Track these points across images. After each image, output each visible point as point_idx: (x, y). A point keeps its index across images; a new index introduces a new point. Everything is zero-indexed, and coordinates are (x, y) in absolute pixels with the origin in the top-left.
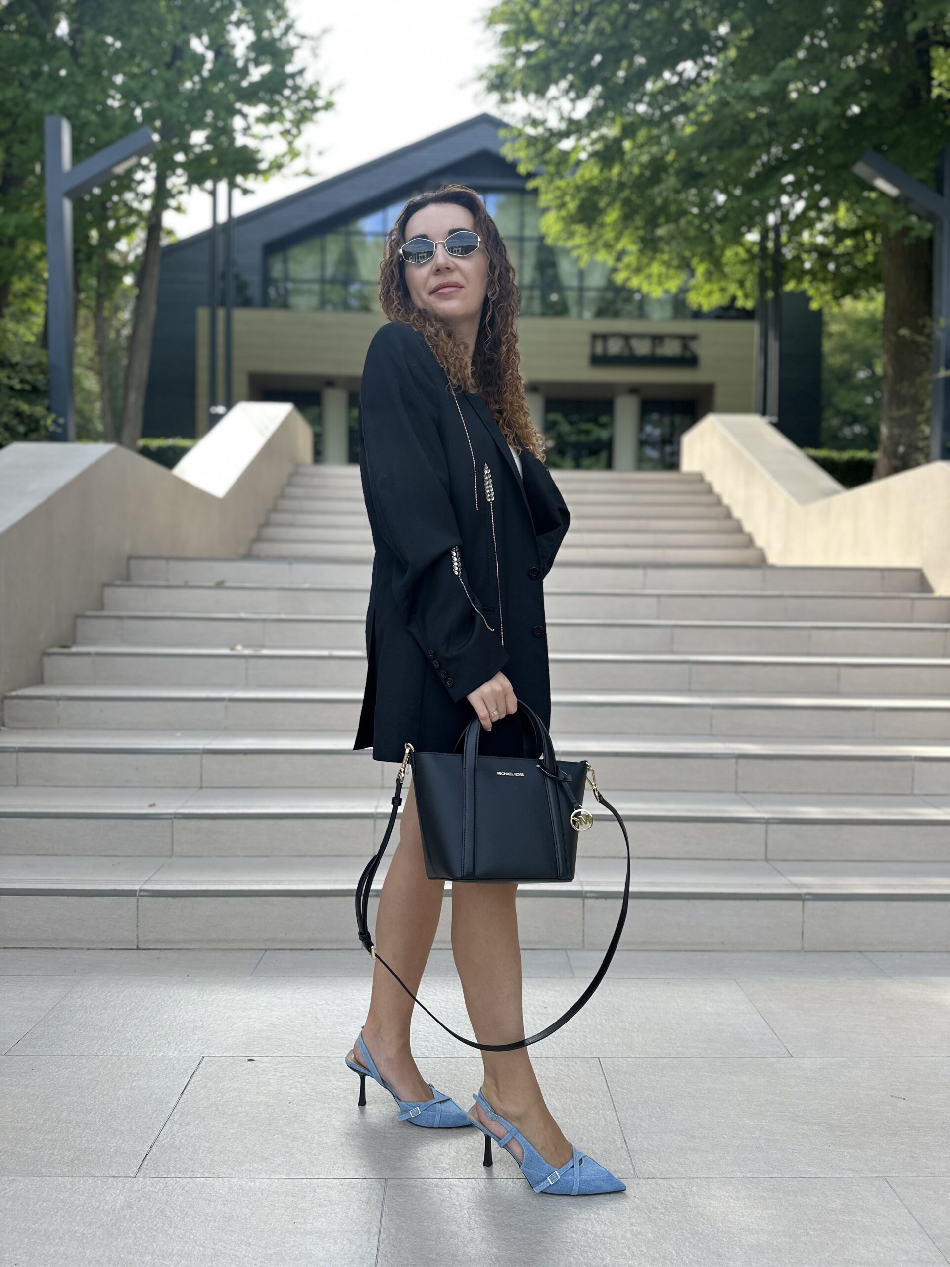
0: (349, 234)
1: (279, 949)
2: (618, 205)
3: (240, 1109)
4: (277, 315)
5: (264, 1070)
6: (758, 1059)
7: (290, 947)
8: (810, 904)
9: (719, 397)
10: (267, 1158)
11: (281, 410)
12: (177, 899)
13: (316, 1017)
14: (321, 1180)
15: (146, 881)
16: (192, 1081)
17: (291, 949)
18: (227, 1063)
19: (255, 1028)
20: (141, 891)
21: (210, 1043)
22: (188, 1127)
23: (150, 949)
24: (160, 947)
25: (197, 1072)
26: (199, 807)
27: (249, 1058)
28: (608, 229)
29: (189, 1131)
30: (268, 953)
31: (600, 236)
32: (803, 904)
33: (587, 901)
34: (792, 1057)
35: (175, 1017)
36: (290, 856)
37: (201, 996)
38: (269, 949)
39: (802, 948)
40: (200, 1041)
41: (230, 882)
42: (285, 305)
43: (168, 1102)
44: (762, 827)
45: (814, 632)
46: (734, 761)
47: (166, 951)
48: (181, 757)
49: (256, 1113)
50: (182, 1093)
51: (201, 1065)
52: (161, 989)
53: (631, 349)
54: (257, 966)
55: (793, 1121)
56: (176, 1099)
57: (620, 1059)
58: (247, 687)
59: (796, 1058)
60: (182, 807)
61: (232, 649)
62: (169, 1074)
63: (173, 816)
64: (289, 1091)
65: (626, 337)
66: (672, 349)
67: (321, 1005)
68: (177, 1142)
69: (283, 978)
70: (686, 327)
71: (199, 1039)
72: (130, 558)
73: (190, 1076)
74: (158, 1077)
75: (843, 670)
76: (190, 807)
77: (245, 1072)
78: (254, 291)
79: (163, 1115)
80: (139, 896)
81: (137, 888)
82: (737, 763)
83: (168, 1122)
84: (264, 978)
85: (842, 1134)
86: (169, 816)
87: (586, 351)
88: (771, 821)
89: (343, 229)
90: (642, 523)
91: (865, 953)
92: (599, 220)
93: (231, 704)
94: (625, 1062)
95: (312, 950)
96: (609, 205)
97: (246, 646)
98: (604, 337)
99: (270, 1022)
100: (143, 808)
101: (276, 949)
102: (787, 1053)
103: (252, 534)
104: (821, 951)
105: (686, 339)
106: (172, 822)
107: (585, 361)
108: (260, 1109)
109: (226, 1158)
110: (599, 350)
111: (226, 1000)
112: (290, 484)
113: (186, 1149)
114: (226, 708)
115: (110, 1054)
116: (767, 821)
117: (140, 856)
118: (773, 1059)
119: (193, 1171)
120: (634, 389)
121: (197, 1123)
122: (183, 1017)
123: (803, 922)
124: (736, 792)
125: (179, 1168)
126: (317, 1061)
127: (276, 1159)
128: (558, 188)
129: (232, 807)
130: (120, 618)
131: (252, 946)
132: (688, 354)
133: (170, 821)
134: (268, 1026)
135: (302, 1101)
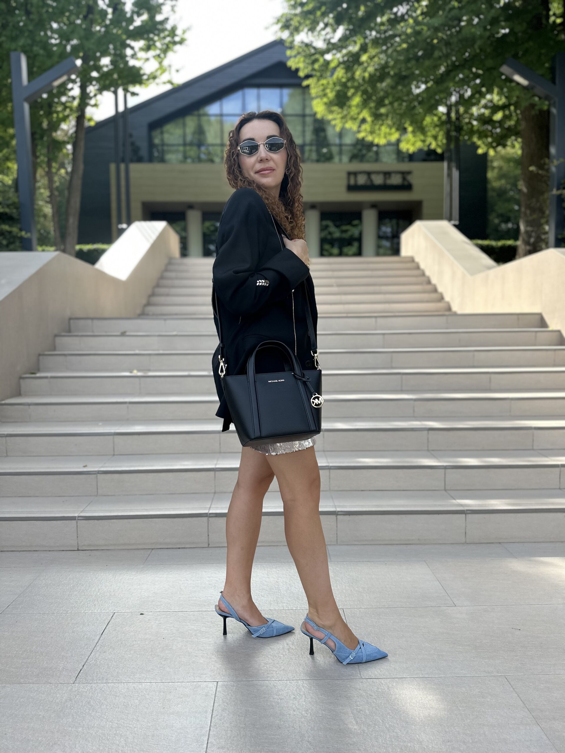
0: (199, 116)
1: (160, 549)
2: (359, 93)
3: (134, 643)
4: (157, 166)
5: (149, 620)
6: (436, 608)
7: (166, 547)
8: (469, 516)
9: (425, 209)
10: (149, 671)
11: (160, 225)
12: (100, 521)
13: (180, 588)
14: (180, 683)
15: (82, 511)
16: (108, 627)
17: (167, 548)
18: (128, 616)
19: (144, 595)
20: (78, 517)
21: (119, 605)
22: (105, 654)
23: (85, 550)
24: (91, 549)
25: (111, 622)
26: (112, 467)
27: (140, 613)
28: (354, 108)
29: (105, 656)
30: (153, 551)
31: (349, 113)
32: (466, 516)
33: (338, 517)
34: (456, 606)
35: (99, 590)
36: (166, 494)
37: (114, 577)
38: (154, 549)
39: (466, 542)
40: (113, 604)
41: (131, 511)
42: (162, 160)
43: (94, 640)
44: (442, 471)
45: (476, 353)
46: (426, 432)
47: (95, 551)
48: (101, 437)
49: (144, 645)
50: (102, 634)
51: (113, 618)
52: (91, 573)
53: (371, 181)
54: (147, 559)
55: (454, 643)
56: (98, 637)
57: (355, 609)
58: (140, 395)
59: (458, 607)
60: (102, 467)
61: (131, 372)
62: (95, 623)
63: (97, 472)
64: (163, 632)
65: (369, 174)
66: (396, 180)
67: (184, 581)
68: (98, 662)
69: (162, 566)
70: (405, 166)
71: (112, 602)
72: (70, 319)
73: (106, 624)
74: (88, 625)
75: (493, 376)
76: (107, 467)
77: (138, 621)
78: (144, 152)
79: (91, 647)
80: (78, 520)
81: (76, 515)
82: (428, 433)
83: (94, 651)
84: (151, 566)
85: (482, 651)
86: (95, 473)
87: (344, 183)
88: (447, 467)
89: (196, 113)
90: (377, 288)
91: (502, 544)
92: (348, 103)
93: (130, 405)
94: (358, 611)
95: (179, 548)
96: (354, 94)
97: (139, 371)
98: (355, 174)
99: (154, 591)
100: (79, 468)
101: (158, 549)
102: (453, 604)
103: (144, 301)
104: (477, 543)
105: (404, 174)
106: (97, 476)
107: (344, 189)
108: (146, 643)
109: (126, 671)
110: (352, 182)
111: (128, 579)
112: (166, 270)
113: (103, 666)
114: (128, 407)
115: (61, 612)
116: (445, 468)
117: (78, 496)
118: (445, 608)
119: (107, 679)
120: (374, 205)
121: (110, 651)
122: (103, 590)
123: (466, 526)
124: (428, 450)
125: (99, 677)
126: (180, 614)
127: (154, 671)
128: (323, 85)
129: (131, 466)
130: (65, 355)
131: (144, 547)
132: (406, 183)
133: (95, 475)
134: (152, 594)
135: (171, 637)
